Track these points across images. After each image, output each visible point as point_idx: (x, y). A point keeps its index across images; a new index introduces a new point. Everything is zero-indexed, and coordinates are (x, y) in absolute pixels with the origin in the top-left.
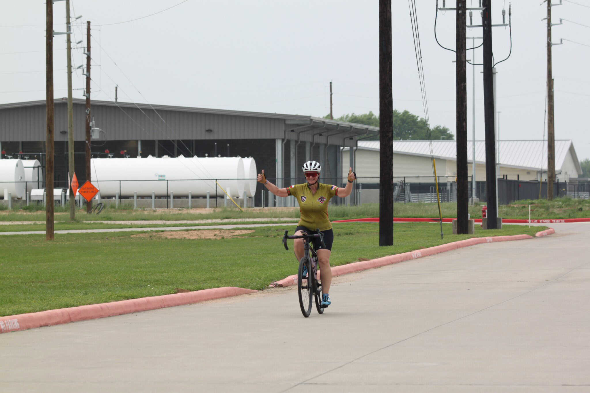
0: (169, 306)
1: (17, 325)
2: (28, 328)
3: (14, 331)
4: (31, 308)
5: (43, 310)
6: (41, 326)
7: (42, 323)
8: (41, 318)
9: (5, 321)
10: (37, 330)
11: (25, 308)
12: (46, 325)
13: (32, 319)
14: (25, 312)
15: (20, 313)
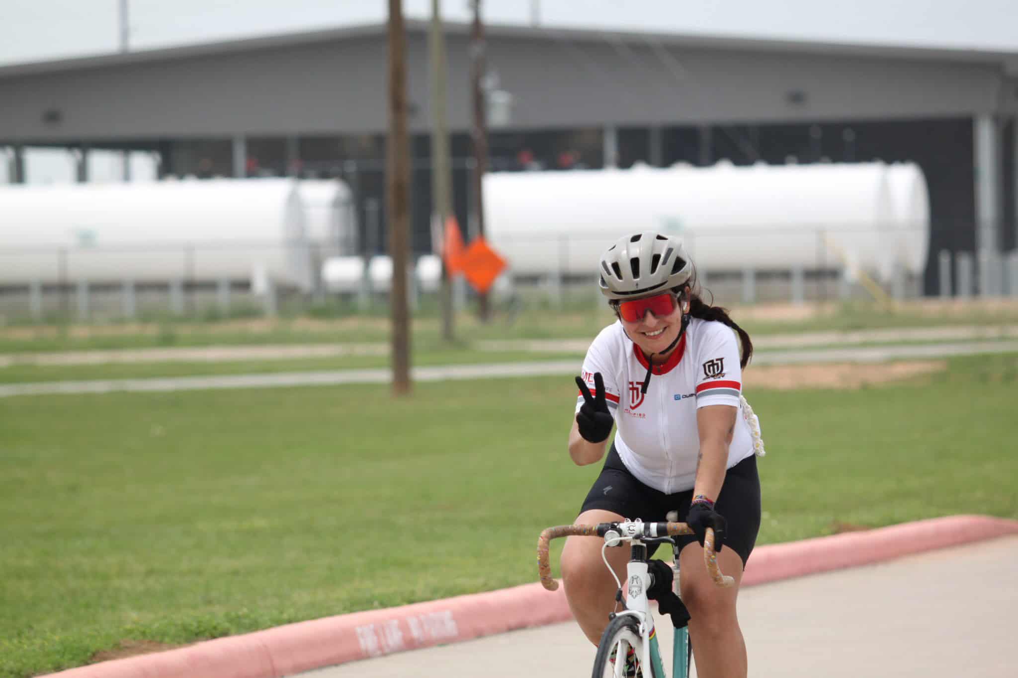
0: (823, 570)
1: (451, 628)
2: (479, 634)
3: (445, 642)
4: (480, 581)
5: (509, 585)
6: (511, 629)
7: (513, 621)
8: (506, 608)
9: (422, 617)
10: (503, 640)
11: (461, 581)
12: (522, 626)
13: (484, 611)
14: (463, 592)
15: (452, 592)
